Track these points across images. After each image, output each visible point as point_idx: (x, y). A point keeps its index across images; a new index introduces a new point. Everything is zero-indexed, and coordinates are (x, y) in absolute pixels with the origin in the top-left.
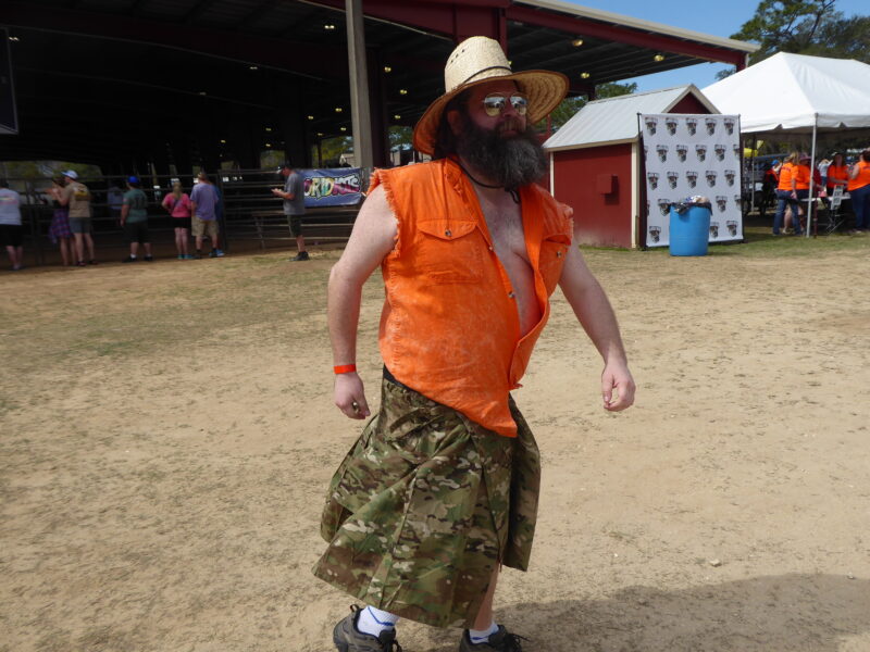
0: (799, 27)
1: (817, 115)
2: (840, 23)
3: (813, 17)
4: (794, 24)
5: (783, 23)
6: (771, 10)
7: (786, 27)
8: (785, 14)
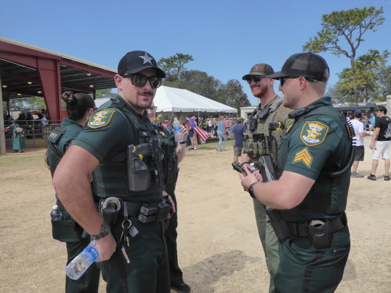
0: (172, 72)
1: (173, 108)
2: (187, 72)
3: (177, 69)
4: (171, 71)
5: (166, 70)
6: (162, 65)
7: (168, 72)
8: (168, 67)
